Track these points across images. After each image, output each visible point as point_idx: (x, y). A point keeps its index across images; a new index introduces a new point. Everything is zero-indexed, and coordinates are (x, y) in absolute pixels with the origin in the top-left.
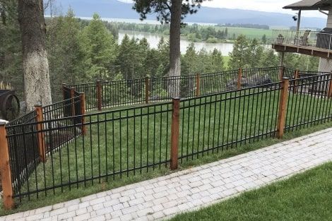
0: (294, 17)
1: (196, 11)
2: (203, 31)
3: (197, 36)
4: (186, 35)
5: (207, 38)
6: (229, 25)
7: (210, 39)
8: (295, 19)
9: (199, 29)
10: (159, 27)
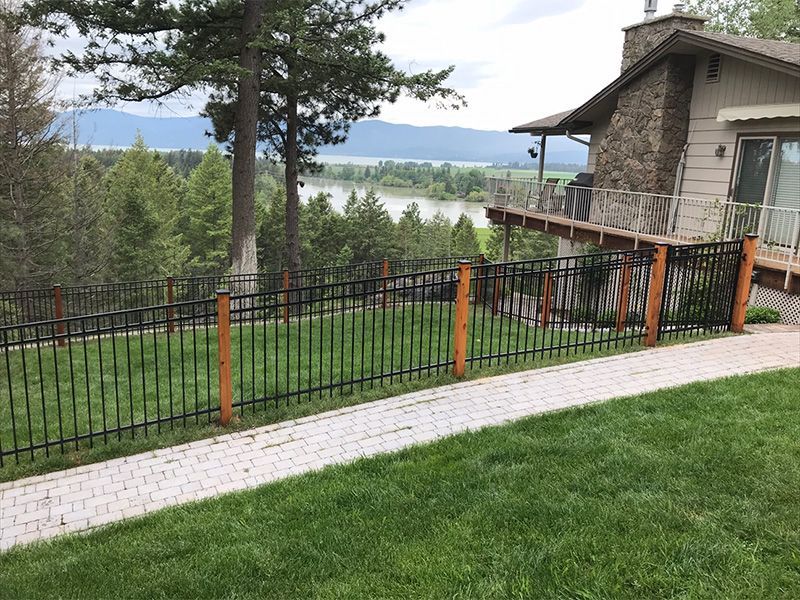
0: (531, 151)
1: (343, 140)
2: (461, 177)
3: (448, 189)
4: (427, 186)
5: (468, 194)
6: (516, 166)
7: (473, 194)
8: (534, 155)
9: (453, 173)
10: (373, 171)
